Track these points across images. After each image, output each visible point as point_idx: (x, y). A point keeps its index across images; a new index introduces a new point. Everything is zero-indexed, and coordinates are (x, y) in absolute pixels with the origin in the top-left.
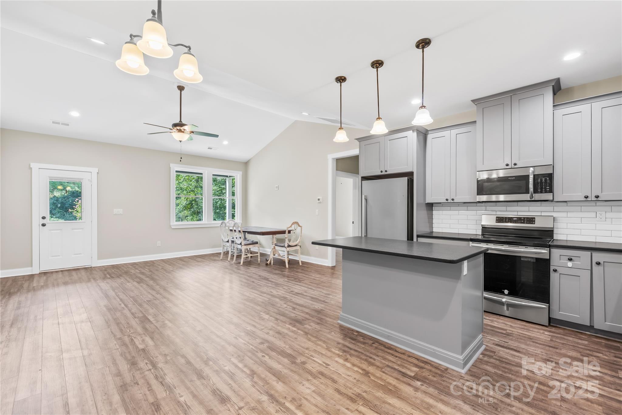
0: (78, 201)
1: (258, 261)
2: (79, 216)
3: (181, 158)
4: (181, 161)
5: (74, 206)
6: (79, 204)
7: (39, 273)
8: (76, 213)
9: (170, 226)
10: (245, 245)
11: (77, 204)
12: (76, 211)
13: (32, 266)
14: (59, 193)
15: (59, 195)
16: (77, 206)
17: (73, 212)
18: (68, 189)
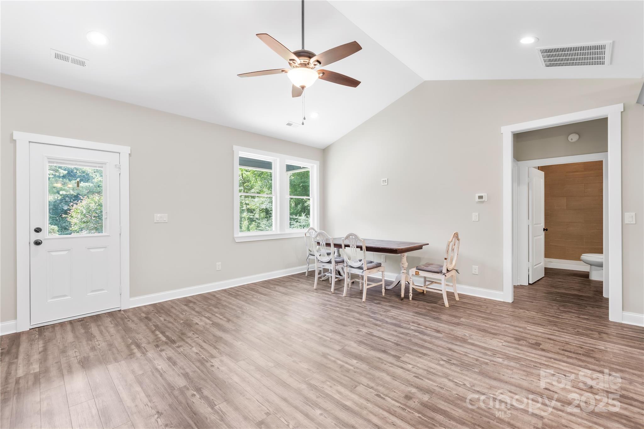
0: (72, 206)
1: (382, 292)
2: (73, 222)
3: (304, 119)
4: (303, 124)
5: (68, 211)
6: (74, 209)
7: (30, 329)
8: (70, 219)
9: (234, 238)
10: (368, 269)
11: (71, 208)
12: (70, 216)
13: (15, 318)
14: (52, 197)
15: (52, 199)
16: (71, 211)
17: (67, 217)
18: (61, 193)
